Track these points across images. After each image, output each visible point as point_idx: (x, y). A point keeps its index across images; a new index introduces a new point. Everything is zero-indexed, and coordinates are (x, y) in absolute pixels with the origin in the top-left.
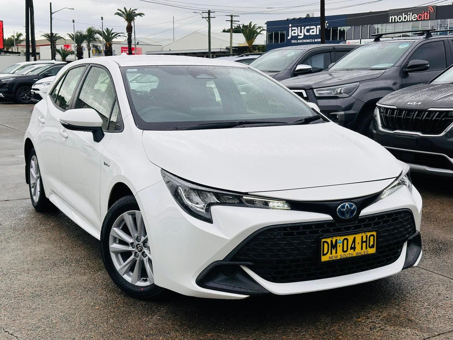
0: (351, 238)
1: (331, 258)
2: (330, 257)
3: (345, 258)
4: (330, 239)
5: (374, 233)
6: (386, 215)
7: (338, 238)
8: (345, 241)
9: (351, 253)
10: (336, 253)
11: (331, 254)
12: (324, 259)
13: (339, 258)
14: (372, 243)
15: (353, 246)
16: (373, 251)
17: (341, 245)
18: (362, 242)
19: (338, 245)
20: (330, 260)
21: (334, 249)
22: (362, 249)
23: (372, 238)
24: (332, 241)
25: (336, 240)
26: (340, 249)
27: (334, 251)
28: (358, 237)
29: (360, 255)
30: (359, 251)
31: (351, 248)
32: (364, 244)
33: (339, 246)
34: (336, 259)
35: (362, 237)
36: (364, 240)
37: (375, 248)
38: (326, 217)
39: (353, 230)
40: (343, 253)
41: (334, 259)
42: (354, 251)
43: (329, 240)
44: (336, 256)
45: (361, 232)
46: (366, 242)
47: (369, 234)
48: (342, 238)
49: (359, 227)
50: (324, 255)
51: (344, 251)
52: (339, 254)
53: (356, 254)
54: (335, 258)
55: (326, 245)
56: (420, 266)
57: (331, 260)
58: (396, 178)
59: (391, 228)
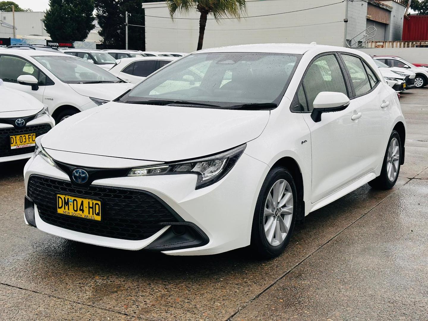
0: (79, 200)
1: (64, 213)
2: (64, 211)
3: (76, 217)
4: (64, 196)
5: (99, 203)
7: (69, 197)
8: (75, 202)
9: (79, 214)
10: (68, 209)
11: (65, 209)
12: (59, 211)
13: (70, 214)
14: (97, 211)
15: (81, 208)
17: (72, 204)
18: (89, 207)
19: (70, 203)
21: (66, 205)
22: (89, 213)
23: (97, 206)
24: (65, 198)
25: (68, 199)
26: (71, 207)
27: (67, 207)
28: (86, 202)
29: (88, 218)
30: (86, 214)
31: (80, 210)
32: (91, 210)
35: (89, 202)
36: (91, 206)
37: (100, 216)
39: (83, 194)
40: (74, 212)
41: (67, 214)
42: (83, 213)
43: (62, 197)
45: (88, 198)
46: (92, 208)
47: (95, 202)
48: (73, 198)
49: (90, 194)
50: (59, 208)
51: (74, 210)
52: (70, 211)
53: (85, 216)
55: (60, 200)
58: (164, 162)
59: (124, 204)
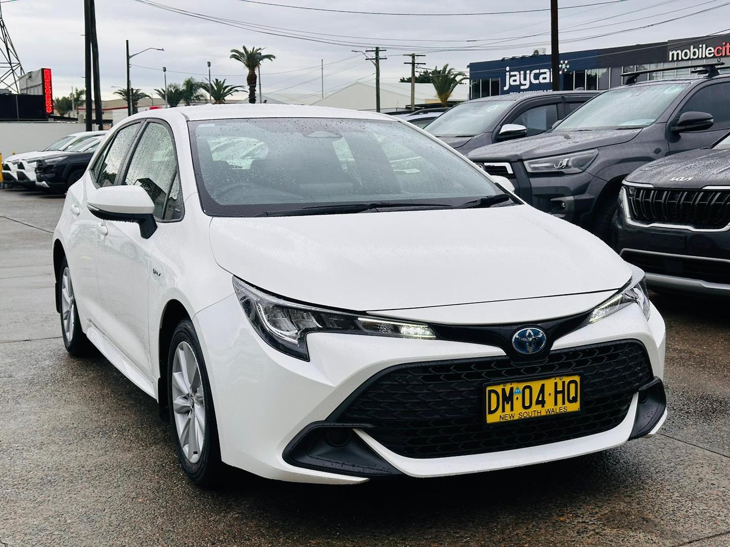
0: (536, 386)
1: (503, 418)
2: (501, 417)
3: (528, 419)
4: (501, 387)
5: (577, 378)
6: (597, 348)
7: (515, 385)
8: (527, 391)
9: (537, 410)
10: (512, 409)
11: (503, 411)
12: (491, 419)
13: (516, 418)
14: (572, 394)
15: (540, 399)
16: (575, 407)
17: (520, 396)
18: (557, 392)
19: (515, 397)
20: (502, 420)
21: (508, 403)
22: (556, 404)
23: (572, 386)
24: (504, 390)
25: (512, 389)
26: (518, 404)
27: (508, 407)
28: (549, 385)
29: (553, 413)
30: (551, 407)
31: (538, 402)
32: (560, 396)
33: (517, 398)
34: (512, 419)
35: (556, 384)
36: (560, 388)
37: (578, 403)
38: (495, 351)
39: (540, 372)
40: (523, 411)
41: (509, 419)
42: (543, 406)
43: (498, 389)
44: (512, 415)
45: (554, 377)
46: (562, 392)
47: (567, 380)
48: (521, 386)
49: (552, 368)
50: (491, 412)
51: (525, 407)
52: (517, 412)
53: (547, 412)
54: (510, 417)
55: (494, 396)
56: (675, 437)
57: (504, 420)
58: (617, 290)
59: (606, 370)
